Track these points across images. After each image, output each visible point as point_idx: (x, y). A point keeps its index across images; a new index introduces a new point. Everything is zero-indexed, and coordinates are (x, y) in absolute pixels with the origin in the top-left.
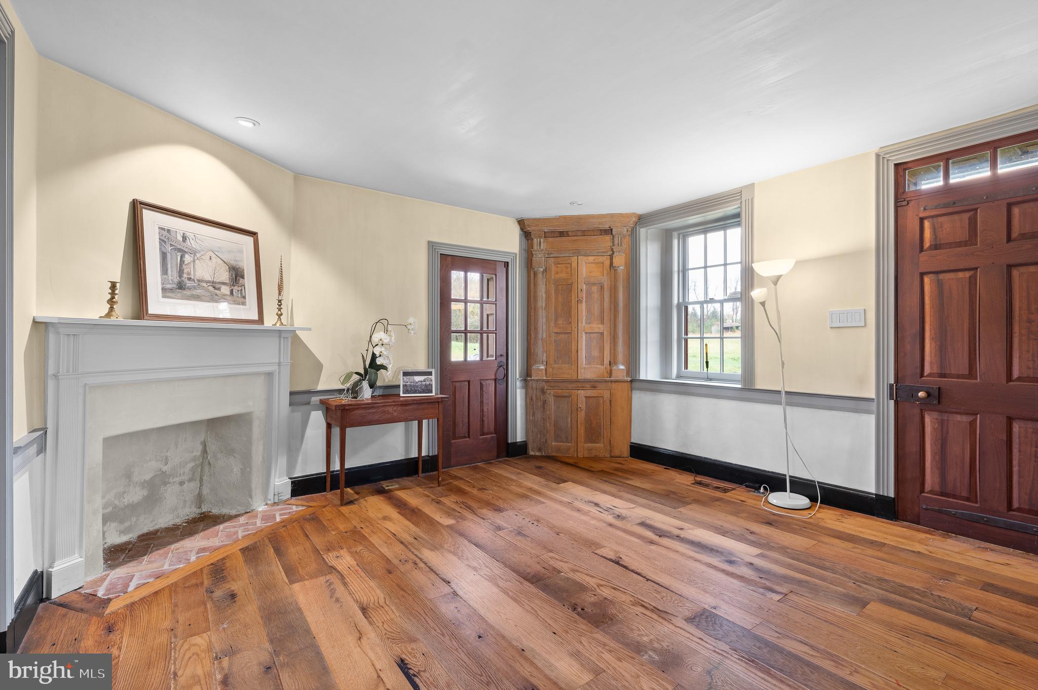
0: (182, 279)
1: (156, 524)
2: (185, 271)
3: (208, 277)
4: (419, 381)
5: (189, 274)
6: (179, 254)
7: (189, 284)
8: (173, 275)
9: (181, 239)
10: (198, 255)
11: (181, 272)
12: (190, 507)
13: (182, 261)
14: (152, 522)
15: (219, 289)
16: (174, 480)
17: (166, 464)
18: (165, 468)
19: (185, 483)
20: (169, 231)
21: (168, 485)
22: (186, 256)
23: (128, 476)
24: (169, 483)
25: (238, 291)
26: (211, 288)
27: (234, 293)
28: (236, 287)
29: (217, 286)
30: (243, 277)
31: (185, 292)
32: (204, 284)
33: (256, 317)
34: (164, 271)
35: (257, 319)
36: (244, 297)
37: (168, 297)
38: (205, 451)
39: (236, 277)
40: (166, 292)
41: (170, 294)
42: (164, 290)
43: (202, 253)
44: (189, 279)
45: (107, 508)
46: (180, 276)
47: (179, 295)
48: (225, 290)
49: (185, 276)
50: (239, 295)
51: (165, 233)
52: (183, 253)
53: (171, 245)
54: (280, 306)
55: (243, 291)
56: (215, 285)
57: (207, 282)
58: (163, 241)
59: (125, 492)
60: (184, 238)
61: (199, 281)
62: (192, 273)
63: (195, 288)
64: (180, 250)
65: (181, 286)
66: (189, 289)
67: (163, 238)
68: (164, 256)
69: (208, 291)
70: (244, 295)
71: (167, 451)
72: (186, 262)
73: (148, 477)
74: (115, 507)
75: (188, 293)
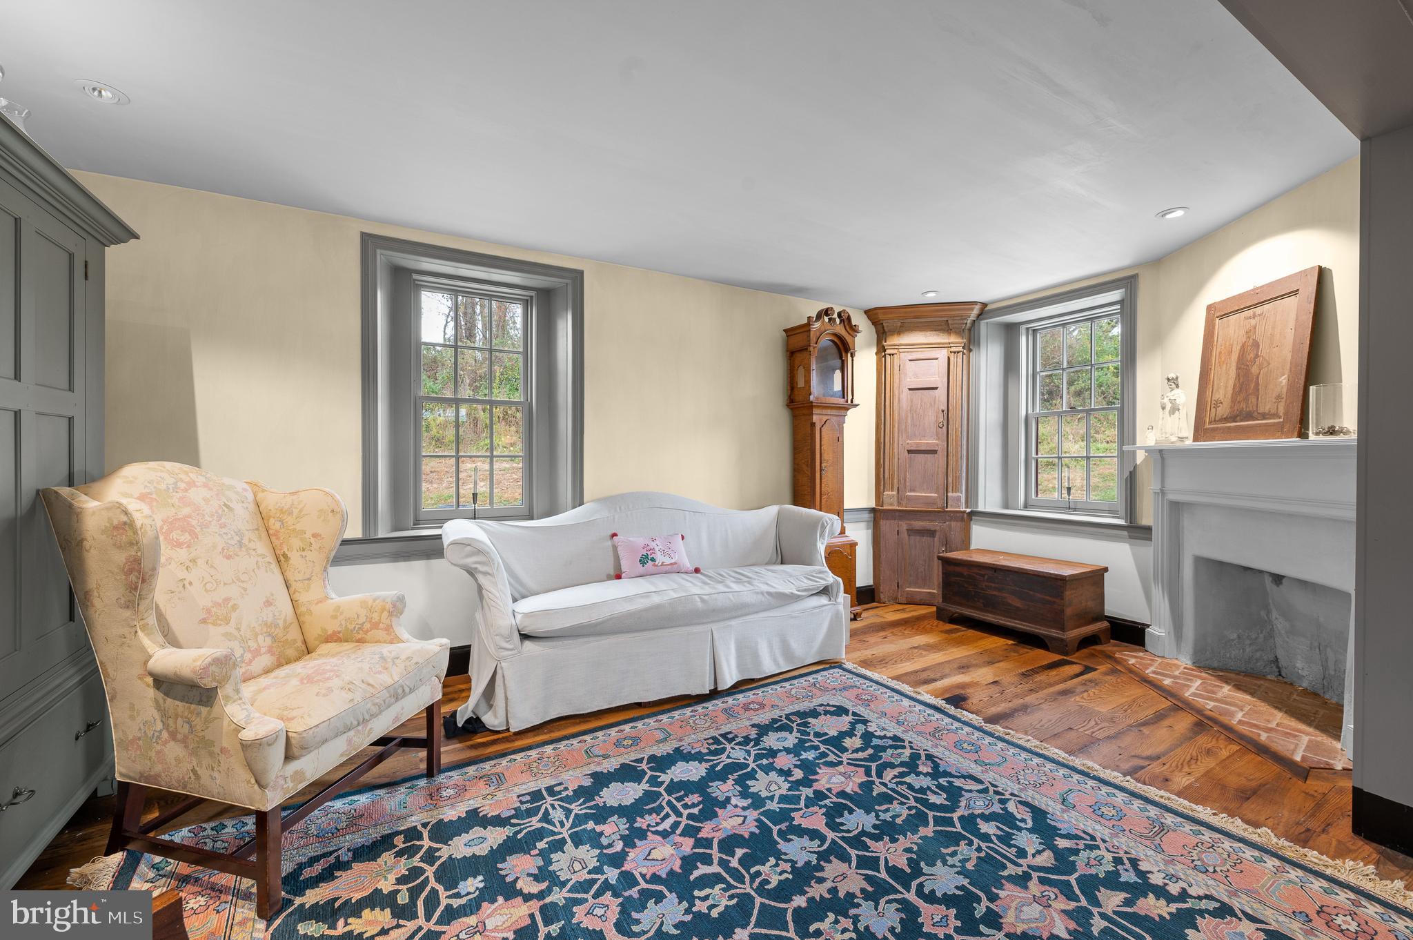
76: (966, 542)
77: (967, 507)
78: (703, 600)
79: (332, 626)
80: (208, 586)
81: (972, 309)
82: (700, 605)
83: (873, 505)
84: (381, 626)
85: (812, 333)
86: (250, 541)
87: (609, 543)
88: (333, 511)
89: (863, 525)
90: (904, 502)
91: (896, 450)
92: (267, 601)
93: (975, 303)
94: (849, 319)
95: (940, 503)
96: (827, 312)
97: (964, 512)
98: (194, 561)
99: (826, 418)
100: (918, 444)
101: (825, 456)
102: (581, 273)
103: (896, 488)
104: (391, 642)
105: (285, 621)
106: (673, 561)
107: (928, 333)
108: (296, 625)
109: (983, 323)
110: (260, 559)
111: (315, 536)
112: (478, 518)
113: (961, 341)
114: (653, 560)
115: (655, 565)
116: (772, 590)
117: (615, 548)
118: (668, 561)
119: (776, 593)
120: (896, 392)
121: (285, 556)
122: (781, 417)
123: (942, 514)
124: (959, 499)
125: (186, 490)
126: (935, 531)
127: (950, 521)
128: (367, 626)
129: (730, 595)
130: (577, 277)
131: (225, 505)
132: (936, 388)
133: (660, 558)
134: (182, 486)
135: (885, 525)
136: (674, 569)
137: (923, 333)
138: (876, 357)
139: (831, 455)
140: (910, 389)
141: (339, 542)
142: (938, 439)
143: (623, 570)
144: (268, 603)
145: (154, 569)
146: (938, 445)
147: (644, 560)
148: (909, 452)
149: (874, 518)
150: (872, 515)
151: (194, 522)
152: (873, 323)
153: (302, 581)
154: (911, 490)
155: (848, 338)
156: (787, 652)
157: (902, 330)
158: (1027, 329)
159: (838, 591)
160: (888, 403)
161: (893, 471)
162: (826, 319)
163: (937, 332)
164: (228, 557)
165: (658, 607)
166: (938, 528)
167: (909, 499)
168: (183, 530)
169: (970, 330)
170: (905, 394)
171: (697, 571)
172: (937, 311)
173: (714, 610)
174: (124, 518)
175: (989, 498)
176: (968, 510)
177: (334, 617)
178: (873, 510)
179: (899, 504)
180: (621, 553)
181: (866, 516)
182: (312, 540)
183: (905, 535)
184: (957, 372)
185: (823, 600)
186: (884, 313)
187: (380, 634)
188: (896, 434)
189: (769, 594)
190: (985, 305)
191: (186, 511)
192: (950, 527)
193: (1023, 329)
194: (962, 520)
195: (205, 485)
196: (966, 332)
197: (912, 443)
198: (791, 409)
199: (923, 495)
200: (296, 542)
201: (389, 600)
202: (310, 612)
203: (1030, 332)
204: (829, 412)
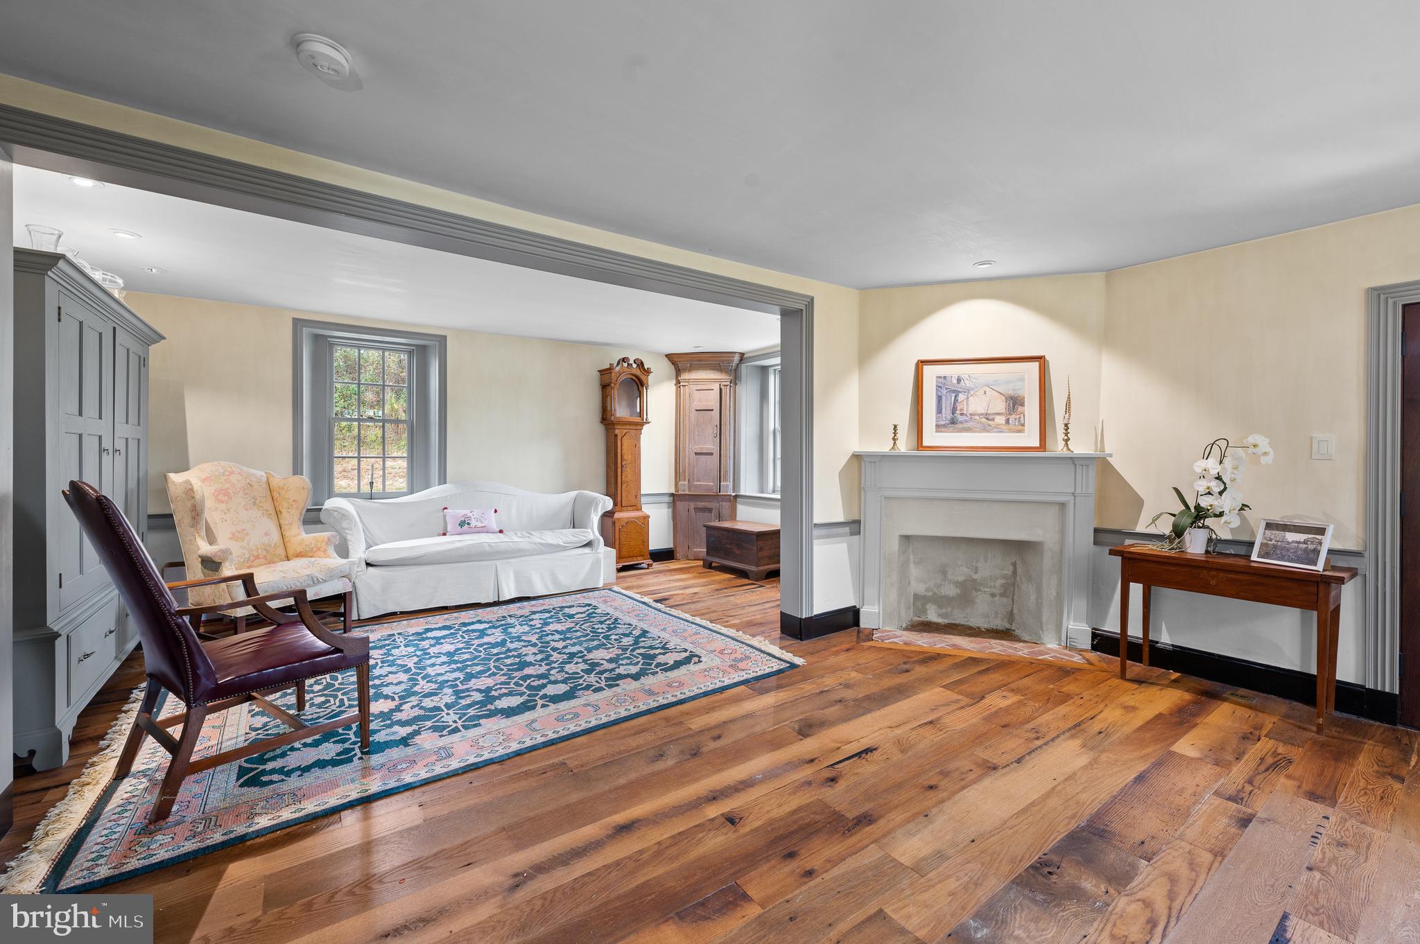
0: (956, 415)
1: (968, 621)
2: (958, 408)
3: (981, 410)
4: (1293, 542)
5: (962, 410)
6: (953, 395)
7: (961, 418)
8: (947, 413)
9: (956, 382)
10: (972, 392)
11: (954, 411)
12: (1002, 620)
13: (956, 400)
14: (965, 617)
15: (993, 420)
16: (986, 589)
17: (976, 573)
18: (975, 577)
19: (996, 596)
20: (945, 377)
21: (979, 592)
22: (960, 395)
23: (944, 573)
24: (981, 591)
25: (1016, 419)
26: (984, 420)
27: (1010, 422)
28: (1013, 416)
29: (991, 417)
30: (1022, 405)
31: (957, 426)
32: (977, 417)
33: (1037, 444)
34: (939, 411)
35: (1038, 446)
36: (1023, 425)
37: (941, 432)
38: (1015, 572)
39: (1014, 406)
40: (939, 427)
41: (943, 429)
42: (937, 426)
43: (976, 390)
44: (962, 414)
45: (929, 592)
46: (953, 414)
47: (951, 429)
48: (1000, 420)
49: (958, 412)
50: (1017, 423)
51: (942, 380)
52: (957, 393)
53: (946, 389)
54: (1066, 430)
55: (1022, 419)
56: (988, 417)
57: (979, 415)
58: (939, 386)
59: (941, 585)
60: (959, 380)
61: (971, 415)
62: (965, 409)
63: (966, 421)
64: (954, 391)
65: (953, 422)
66: (961, 423)
67: (939, 385)
68: (939, 399)
69: (982, 423)
70: (1022, 422)
71: (977, 562)
72: (959, 401)
73: (961, 579)
74: (934, 593)
75: (959, 426)
76: (733, 517)
77: (733, 492)
78: (490, 546)
79: (299, 549)
80: (234, 523)
81: (734, 357)
82: (487, 548)
83: (673, 491)
84: (321, 549)
85: (613, 374)
86: (260, 502)
87: (441, 514)
88: (303, 488)
89: (665, 505)
90: (693, 489)
91: (687, 453)
92: (266, 533)
93: (735, 353)
94: (642, 363)
95: (716, 489)
96: (624, 360)
97: (731, 495)
98: (228, 510)
99: (625, 431)
100: (701, 448)
101: (625, 457)
102: (445, 337)
103: (687, 479)
104: (326, 557)
105: (275, 544)
106: (483, 525)
107: (709, 372)
108: (282, 547)
109: (743, 366)
110: (265, 512)
111: (294, 501)
112: (374, 499)
113: (728, 378)
114: (468, 524)
115: (469, 527)
116: (543, 542)
117: (445, 516)
118: (479, 524)
119: (547, 544)
120: (687, 413)
121: (280, 511)
122: (599, 429)
123: (717, 497)
124: (727, 486)
125: (229, 476)
126: (712, 509)
127: (722, 501)
128: (315, 549)
129: (511, 544)
130: (442, 340)
131: (248, 483)
132: (712, 410)
133: (473, 523)
134: (227, 473)
135: (680, 505)
136: (484, 530)
137: (705, 371)
138: (675, 387)
139: (630, 456)
140: (697, 410)
141: (305, 510)
142: (714, 445)
143: (448, 530)
144: (266, 534)
145: (202, 510)
146: (713, 449)
147: (462, 524)
148: (696, 454)
149: (673, 500)
150: (672, 498)
151: (230, 491)
152: (673, 364)
153: (288, 525)
154: (698, 481)
155: (643, 377)
156: (555, 581)
157: (691, 369)
158: (775, 370)
159: (599, 545)
160: (681, 420)
161: (685, 467)
162: (625, 365)
163: (714, 371)
164: (247, 509)
165: (458, 549)
166: (714, 507)
167: (696, 486)
168: (225, 495)
169: (735, 370)
170: (693, 413)
171: (501, 531)
172: (711, 357)
173: (497, 552)
174: (190, 487)
175: (748, 487)
176: (733, 494)
177: (300, 544)
178: (672, 495)
179: (689, 490)
180: (448, 520)
181: (667, 499)
182: (293, 503)
183: (692, 511)
184: (726, 398)
185: (587, 550)
186: (677, 358)
187: (321, 553)
188: (687, 441)
189: (540, 544)
190: (742, 354)
191: (227, 486)
192: (722, 506)
193: (771, 370)
194: (730, 501)
195: (239, 473)
196: (733, 371)
197: (698, 448)
198: (605, 425)
199: (706, 484)
200: (285, 504)
201: (326, 536)
202: (290, 541)
203: (777, 372)
204: (628, 427)
